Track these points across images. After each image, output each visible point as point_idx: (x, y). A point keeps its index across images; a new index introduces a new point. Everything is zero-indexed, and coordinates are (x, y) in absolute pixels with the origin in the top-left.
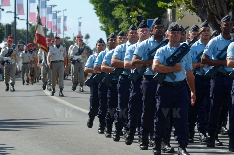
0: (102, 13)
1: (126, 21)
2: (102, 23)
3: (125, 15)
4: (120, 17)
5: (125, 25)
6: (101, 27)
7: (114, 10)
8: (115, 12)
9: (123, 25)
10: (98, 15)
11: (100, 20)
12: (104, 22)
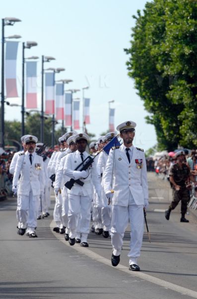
0: (148, 94)
1: (190, 108)
2: (149, 112)
3: (188, 98)
4: (180, 102)
5: (188, 114)
6: (147, 118)
7: (171, 90)
8: (171, 93)
9: (185, 114)
10: (143, 97)
11: (145, 105)
12: (152, 110)
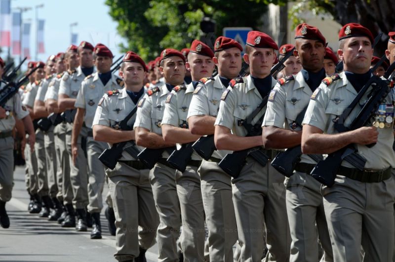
0: (122, 13)
1: (177, 31)
2: (123, 36)
3: (174, 18)
4: (164, 23)
5: (174, 40)
6: (122, 45)
7: (151, 7)
8: (152, 11)
9: (170, 40)
10: (117, 18)
11: (118, 28)
12: (128, 34)
